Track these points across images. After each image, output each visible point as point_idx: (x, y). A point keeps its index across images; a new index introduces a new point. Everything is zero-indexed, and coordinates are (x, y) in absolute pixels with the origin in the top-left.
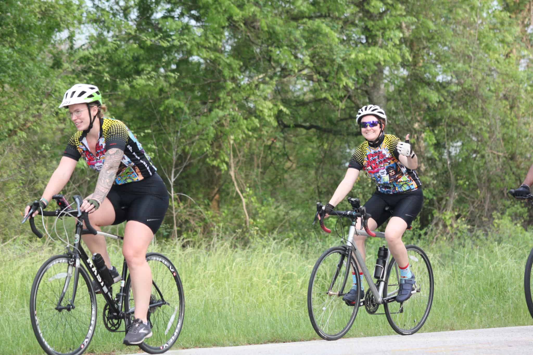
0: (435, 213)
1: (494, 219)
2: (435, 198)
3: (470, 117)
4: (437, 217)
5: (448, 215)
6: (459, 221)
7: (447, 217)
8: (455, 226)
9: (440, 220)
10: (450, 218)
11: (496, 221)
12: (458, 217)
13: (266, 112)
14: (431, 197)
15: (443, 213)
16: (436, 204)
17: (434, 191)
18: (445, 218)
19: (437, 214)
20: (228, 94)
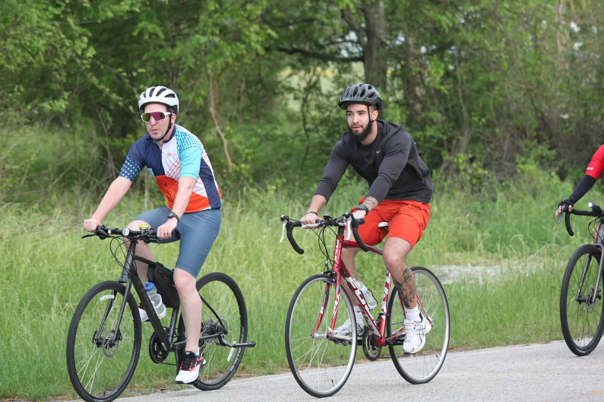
0: (444, 155)
1: (517, 163)
2: (445, 138)
3: (486, 42)
4: (447, 160)
5: (462, 158)
6: (474, 165)
7: (461, 161)
8: (470, 171)
9: (451, 163)
10: (463, 162)
11: (520, 166)
12: (472, 160)
13: (254, 37)
14: (440, 136)
15: (455, 156)
16: (446, 144)
17: (443, 128)
18: (458, 162)
19: (446, 156)
20: (210, 16)
